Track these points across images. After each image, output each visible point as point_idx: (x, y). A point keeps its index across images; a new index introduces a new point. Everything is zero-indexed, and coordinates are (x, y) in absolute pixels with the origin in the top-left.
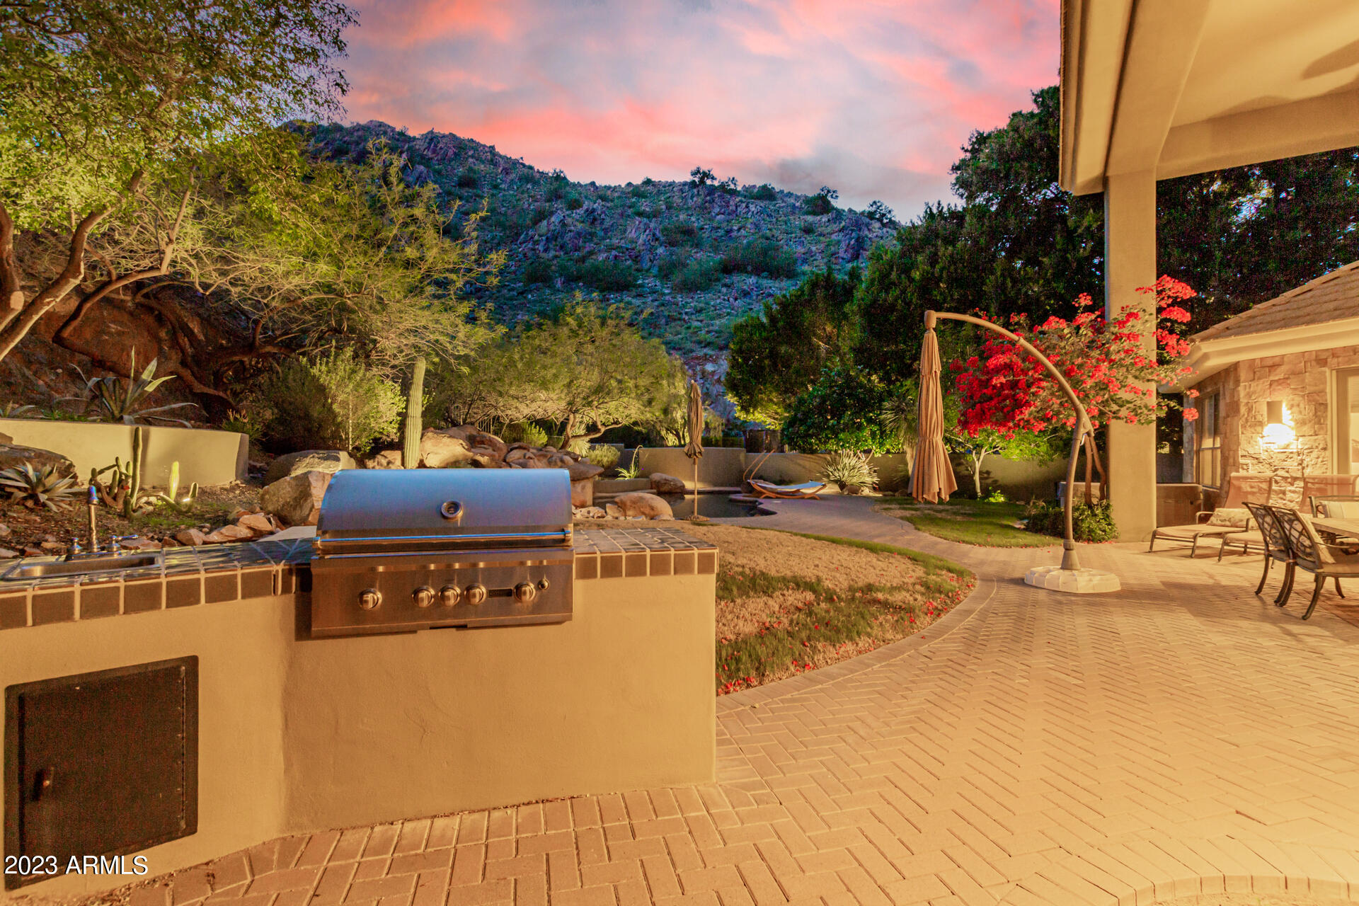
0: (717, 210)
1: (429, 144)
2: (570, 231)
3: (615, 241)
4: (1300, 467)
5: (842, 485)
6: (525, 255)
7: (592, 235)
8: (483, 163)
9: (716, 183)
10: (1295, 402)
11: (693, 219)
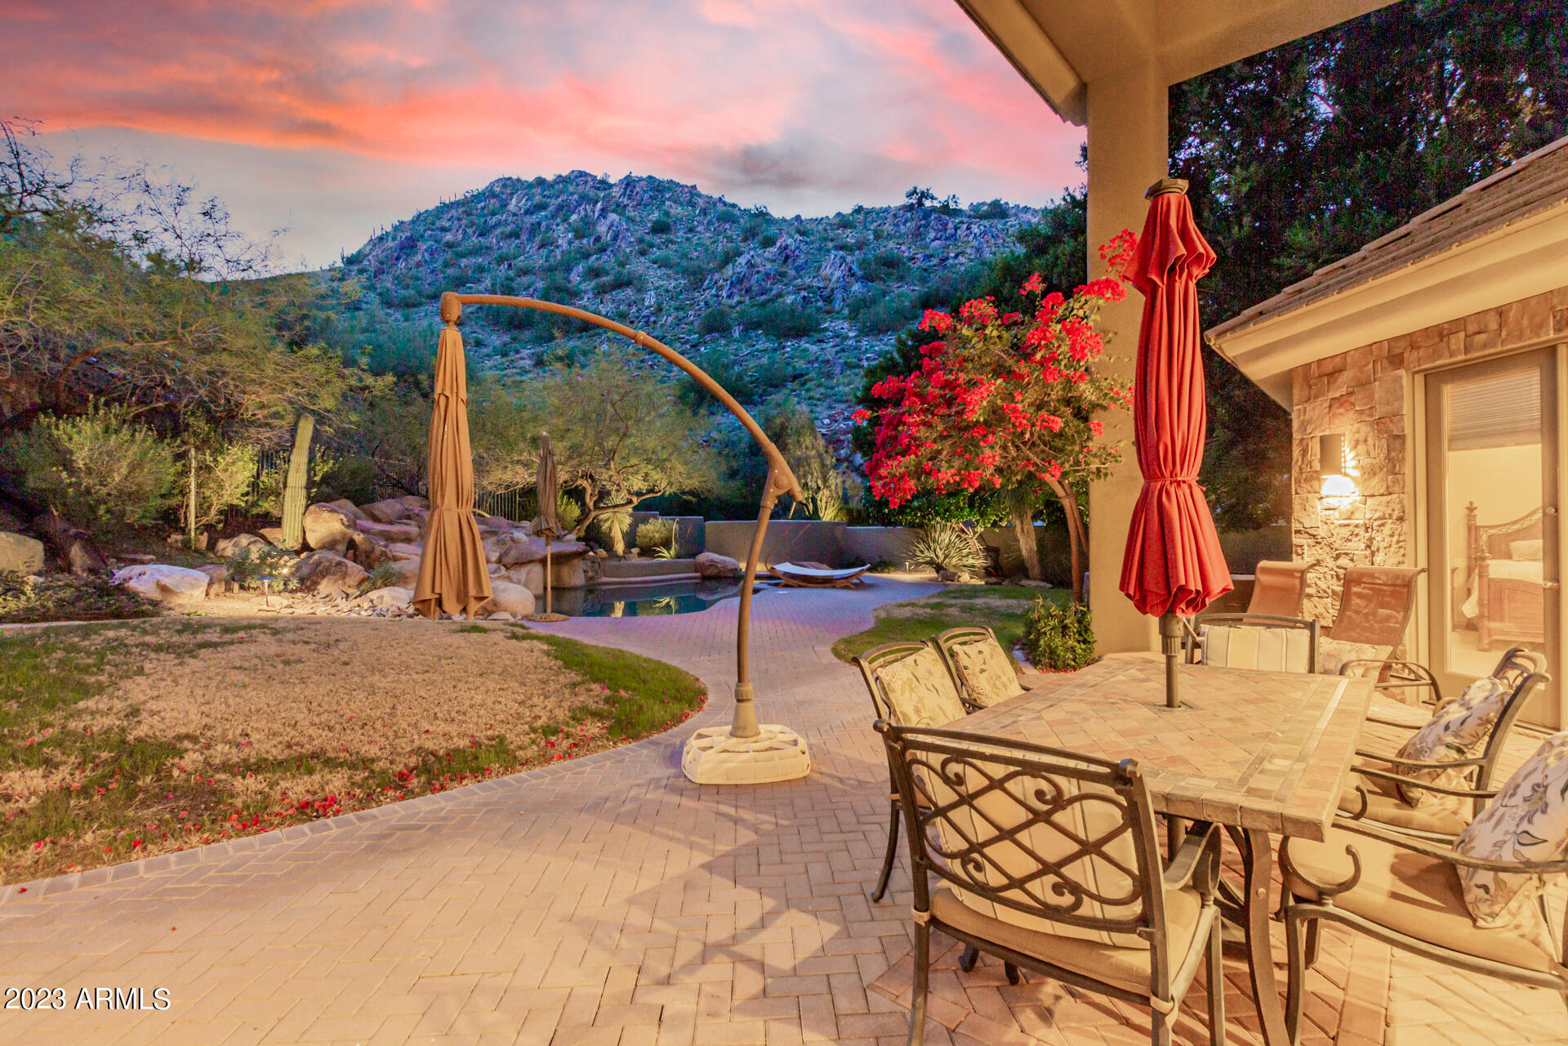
0: (932, 235)
1: (625, 189)
2: (758, 272)
3: (807, 281)
4: (1368, 552)
5: (939, 568)
6: (706, 304)
7: (783, 275)
8: (681, 204)
9: (936, 204)
10: (1361, 436)
11: (903, 248)
